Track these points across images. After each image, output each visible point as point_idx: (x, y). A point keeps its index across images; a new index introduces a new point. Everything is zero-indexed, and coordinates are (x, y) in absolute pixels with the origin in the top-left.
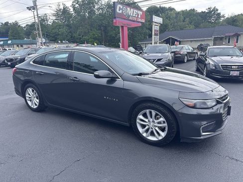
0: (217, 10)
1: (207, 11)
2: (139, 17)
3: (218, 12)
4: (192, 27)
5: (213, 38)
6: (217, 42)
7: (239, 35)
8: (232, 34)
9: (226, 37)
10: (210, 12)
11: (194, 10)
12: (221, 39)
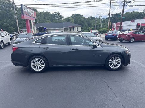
0: (60, 14)
1: (54, 14)
2: (34, 14)
3: (60, 15)
4: (50, 21)
5: (63, 28)
6: (66, 30)
7: (75, 27)
8: (72, 27)
9: (69, 28)
10: (56, 14)
11: (48, 12)
12: (67, 29)
